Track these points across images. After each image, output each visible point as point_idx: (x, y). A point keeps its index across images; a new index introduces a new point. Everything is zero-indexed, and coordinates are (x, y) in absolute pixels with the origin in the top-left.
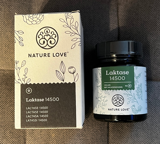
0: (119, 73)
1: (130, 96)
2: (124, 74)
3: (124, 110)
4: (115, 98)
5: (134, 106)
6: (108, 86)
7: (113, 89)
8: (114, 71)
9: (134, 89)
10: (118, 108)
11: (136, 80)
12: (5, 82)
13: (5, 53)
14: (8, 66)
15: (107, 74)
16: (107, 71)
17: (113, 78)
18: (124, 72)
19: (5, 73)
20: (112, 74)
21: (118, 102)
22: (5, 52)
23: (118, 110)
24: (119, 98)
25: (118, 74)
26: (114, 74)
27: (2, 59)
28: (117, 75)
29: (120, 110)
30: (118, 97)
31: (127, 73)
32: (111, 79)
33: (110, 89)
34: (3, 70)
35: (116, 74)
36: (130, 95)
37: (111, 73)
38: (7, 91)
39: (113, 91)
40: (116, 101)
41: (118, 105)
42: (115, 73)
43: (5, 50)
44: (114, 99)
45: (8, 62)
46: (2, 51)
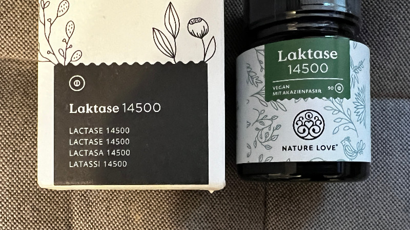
0: (312, 55)
1: (341, 115)
2: (326, 56)
3: (323, 148)
4: (301, 119)
5: (348, 139)
6: (282, 90)
7: (297, 97)
8: (300, 50)
9: (348, 97)
10: (308, 143)
11: (353, 76)
12: (22, 90)
13: (21, 16)
14: (29, 51)
15: (280, 60)
16: (280, 52)
17: (297, 69)
18: (327, 52)
19: (23, 69)
20: (295, 58)
21: (309, 129)
22: (21, 14)
23: (308, 148)
24: (313, 119)
25: (310, 57)
26: (300, 58)
27: (14, 32)
28: (308, 61)
29: (314, 148)
30: (309, 116)
31: (333, 55)
32: (292, 71)
33: (289, 97)
34: (17, 63)
35: (305, 58)
36: (340, 111)
37: (292, 56)
38: (25, 111)
39: (297, 101)
40: (305, 125)
41: (309, 137)
42: (302, 56)
43: (21, 9)
44: (299, 120)
45: (28, 42)
46: (14, 11)
